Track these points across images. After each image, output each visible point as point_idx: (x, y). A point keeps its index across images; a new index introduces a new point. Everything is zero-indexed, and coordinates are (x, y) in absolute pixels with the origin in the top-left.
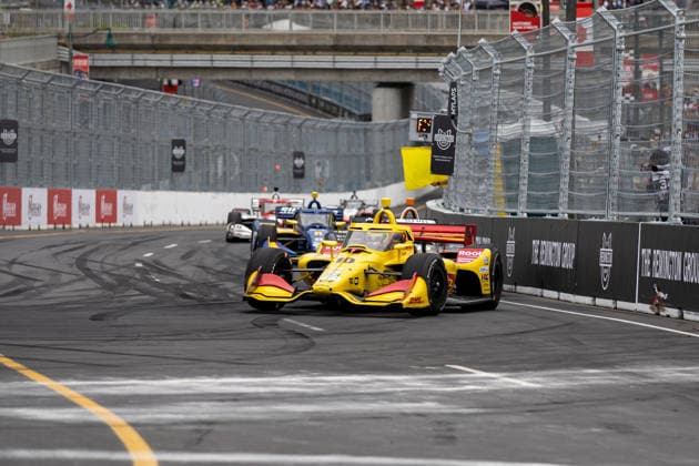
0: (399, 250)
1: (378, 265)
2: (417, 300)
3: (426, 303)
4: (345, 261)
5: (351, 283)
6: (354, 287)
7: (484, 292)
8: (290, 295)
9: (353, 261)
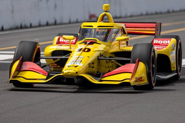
0: (119, 41)
1: (106, 52)
2: (140, 79)
3: (145, 82)
4: (84, 51)
5: (90, 66)
6: (91, 70)
7: (173, 69)
8: (45, 77)
9: (89, 50)
